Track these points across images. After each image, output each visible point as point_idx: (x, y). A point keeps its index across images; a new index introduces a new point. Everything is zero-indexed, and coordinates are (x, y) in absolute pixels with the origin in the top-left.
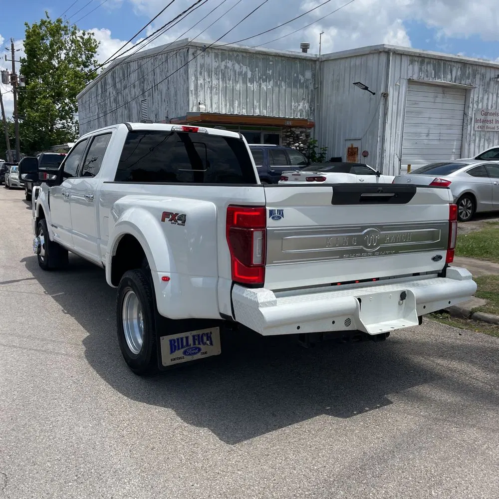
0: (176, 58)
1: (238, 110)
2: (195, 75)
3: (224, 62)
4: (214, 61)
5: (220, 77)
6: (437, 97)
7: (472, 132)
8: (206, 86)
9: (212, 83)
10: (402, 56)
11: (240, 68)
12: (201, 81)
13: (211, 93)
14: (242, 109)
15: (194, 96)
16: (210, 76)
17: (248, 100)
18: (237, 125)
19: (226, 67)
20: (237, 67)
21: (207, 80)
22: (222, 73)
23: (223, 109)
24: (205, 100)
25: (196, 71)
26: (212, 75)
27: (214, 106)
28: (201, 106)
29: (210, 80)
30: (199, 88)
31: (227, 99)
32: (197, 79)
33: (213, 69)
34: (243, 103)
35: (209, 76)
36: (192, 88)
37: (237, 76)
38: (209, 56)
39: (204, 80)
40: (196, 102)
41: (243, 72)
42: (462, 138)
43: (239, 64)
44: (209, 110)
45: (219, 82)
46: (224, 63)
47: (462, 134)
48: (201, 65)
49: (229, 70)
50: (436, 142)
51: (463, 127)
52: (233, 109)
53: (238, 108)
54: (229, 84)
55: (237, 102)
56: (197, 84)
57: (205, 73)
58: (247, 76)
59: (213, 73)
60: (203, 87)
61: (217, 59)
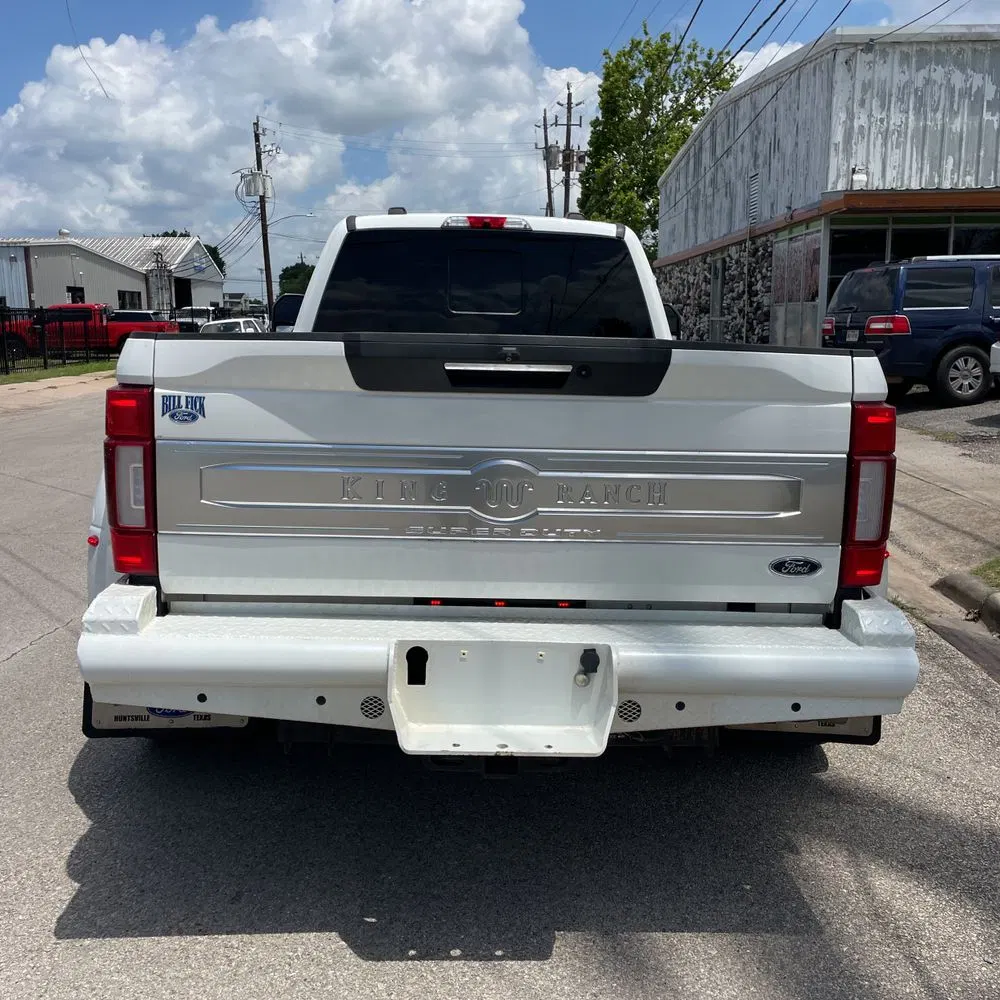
0: (814, 75)
1: (952, 179)
2: (847, 109)
3: (922, 71)
4: (897, 68)
5: (911, 106)
8: (873, 129)
9: (888, 123)
11: (966, 81)
12: (861, 120)
13: (885, 144)
14: (965, 176)
15: (841, 156)
16: (884, 106)
17: (982, 154)
18: (948, 214)
19: (928, 81)
20: (958, 79)
21: (878, 115)
22: (916, 94)
23: (913, 179)
24: (868, 161)
25: (851, 98)
26: (890, 103)
27: (891, 174)
28: (855, 177)
29: (884, 115)
30: (855, 136)
31: (926, 154)
32: (851, 116)
33: (894, 91)
34: (967, 163)
35: (882, 106)
36: (838, 136)
37: (956, 98)
38: (885, 62)
39: (870, 116)
40: (845, 168)
41: (974, 90)
43: (963, 70)
44: (877, 184)
45: (907, 119)
46: (923, 73)
48: (864, 84)
49: (936, 88)
52: (940, 176)
53: (952, 174)
54: (934, 119)
55: (951, 160)
56: (852, 127)
57: (874, 101)
58: (983, 96)
59: (893, 99)
60: (866, 133)
61: (905, 67)
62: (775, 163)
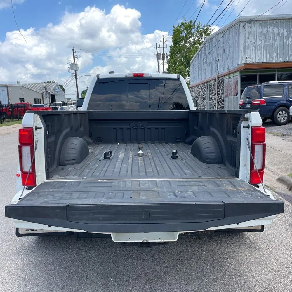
0: (234, 30)
1: (276, 59)
2: (244, 40)
3: (266, 28)
4: (258, 29)
5: (263, 38)
8: (252, 45)
9: (256, 44)
11: (278, 31)
12: (248, 43)
13: (255, 50)
14: (279, 58)
15: (243, 53)
17: (284, 52)
18: (275, 69)
19: (267, 31)
20: (276, 30)
21: (253, 41)
22: (264, 35)
23: (264, 60)
24: (251, 55)
25: (245, 37)
26: (256, 37)
27: (258, 58)
28: (247, 59)
29: (255, 41)
30: (247, 48)
31: (268, 52)
32: (245, 42)
33: (258, 34)
34: (280, 54)
35: (254, 39)
36: (242, 47)
37: (276, 36)
38: (255, 26)
39: (251, 42)
40: (244, 57)
41: (281, 33)
43: (278, 28)
44: (254, 61)
45: (262, 42)
46: (266, 29)
48: (249, 33)
49: (270, 33)
52: (272, 58)
53: (276, 57)
54: (269, 42)
55: (275, 53)
56: (246, 45)
57: (252, 37)
58: (284, 35)
59: (258, 36)
60: (250, 47)
61: (261, 27)
62: (223, 56)
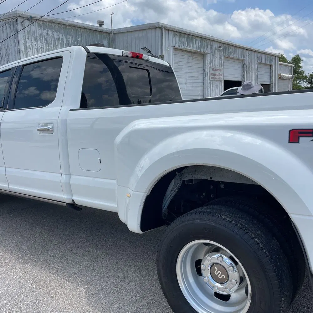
2: (24, 39)
3: (45, 30)
4: (37, 29)
5: (44, 41)
6: (189, 59)
7: (209, 81)
8: (33, 47)
9: (38, 46)
10: (169, 31)
11: (58, 36)
12: (29, 44)
15: (24, 55)
19: (47, 34)
20: (55, 34)
21: (34, 43)
22: (44, 38)
25: (25, 36)
26: (37, 39)
29: (36, 43)
30: (28, 49)
32: (26, 42)
33: (38, 36)
35: (35, 40)
36: (22, 48)
37: (56, 41)
38: (33, 25)
39: (32, 43)
41: (61, 39)
42: (203, 85)
43: (57, 32)
45: (43, 45)
46: (45, 31)
47: (203, 83)
48: (28, 31)
49: (50, 37)
50: (190, 88)
51: (203, 78)
56: (26, 46)
57: (32, 38)
58: (63, 42)
59: (38, 39)
60: (31, 48)
61: (40, 28)
